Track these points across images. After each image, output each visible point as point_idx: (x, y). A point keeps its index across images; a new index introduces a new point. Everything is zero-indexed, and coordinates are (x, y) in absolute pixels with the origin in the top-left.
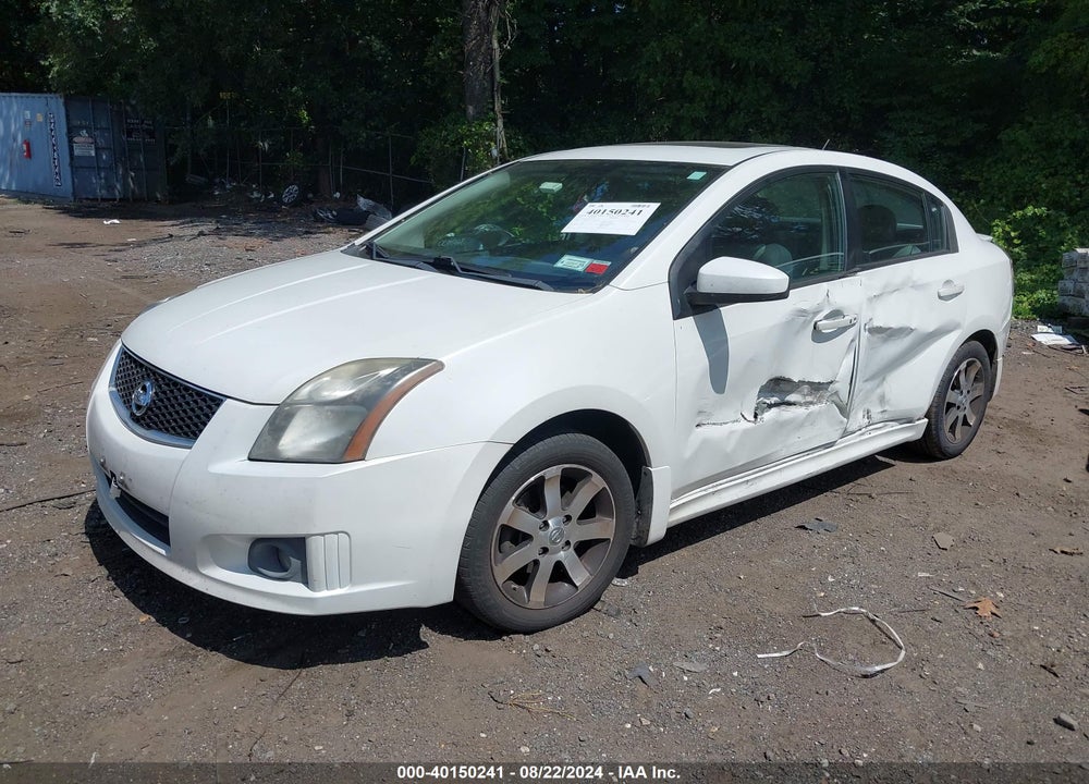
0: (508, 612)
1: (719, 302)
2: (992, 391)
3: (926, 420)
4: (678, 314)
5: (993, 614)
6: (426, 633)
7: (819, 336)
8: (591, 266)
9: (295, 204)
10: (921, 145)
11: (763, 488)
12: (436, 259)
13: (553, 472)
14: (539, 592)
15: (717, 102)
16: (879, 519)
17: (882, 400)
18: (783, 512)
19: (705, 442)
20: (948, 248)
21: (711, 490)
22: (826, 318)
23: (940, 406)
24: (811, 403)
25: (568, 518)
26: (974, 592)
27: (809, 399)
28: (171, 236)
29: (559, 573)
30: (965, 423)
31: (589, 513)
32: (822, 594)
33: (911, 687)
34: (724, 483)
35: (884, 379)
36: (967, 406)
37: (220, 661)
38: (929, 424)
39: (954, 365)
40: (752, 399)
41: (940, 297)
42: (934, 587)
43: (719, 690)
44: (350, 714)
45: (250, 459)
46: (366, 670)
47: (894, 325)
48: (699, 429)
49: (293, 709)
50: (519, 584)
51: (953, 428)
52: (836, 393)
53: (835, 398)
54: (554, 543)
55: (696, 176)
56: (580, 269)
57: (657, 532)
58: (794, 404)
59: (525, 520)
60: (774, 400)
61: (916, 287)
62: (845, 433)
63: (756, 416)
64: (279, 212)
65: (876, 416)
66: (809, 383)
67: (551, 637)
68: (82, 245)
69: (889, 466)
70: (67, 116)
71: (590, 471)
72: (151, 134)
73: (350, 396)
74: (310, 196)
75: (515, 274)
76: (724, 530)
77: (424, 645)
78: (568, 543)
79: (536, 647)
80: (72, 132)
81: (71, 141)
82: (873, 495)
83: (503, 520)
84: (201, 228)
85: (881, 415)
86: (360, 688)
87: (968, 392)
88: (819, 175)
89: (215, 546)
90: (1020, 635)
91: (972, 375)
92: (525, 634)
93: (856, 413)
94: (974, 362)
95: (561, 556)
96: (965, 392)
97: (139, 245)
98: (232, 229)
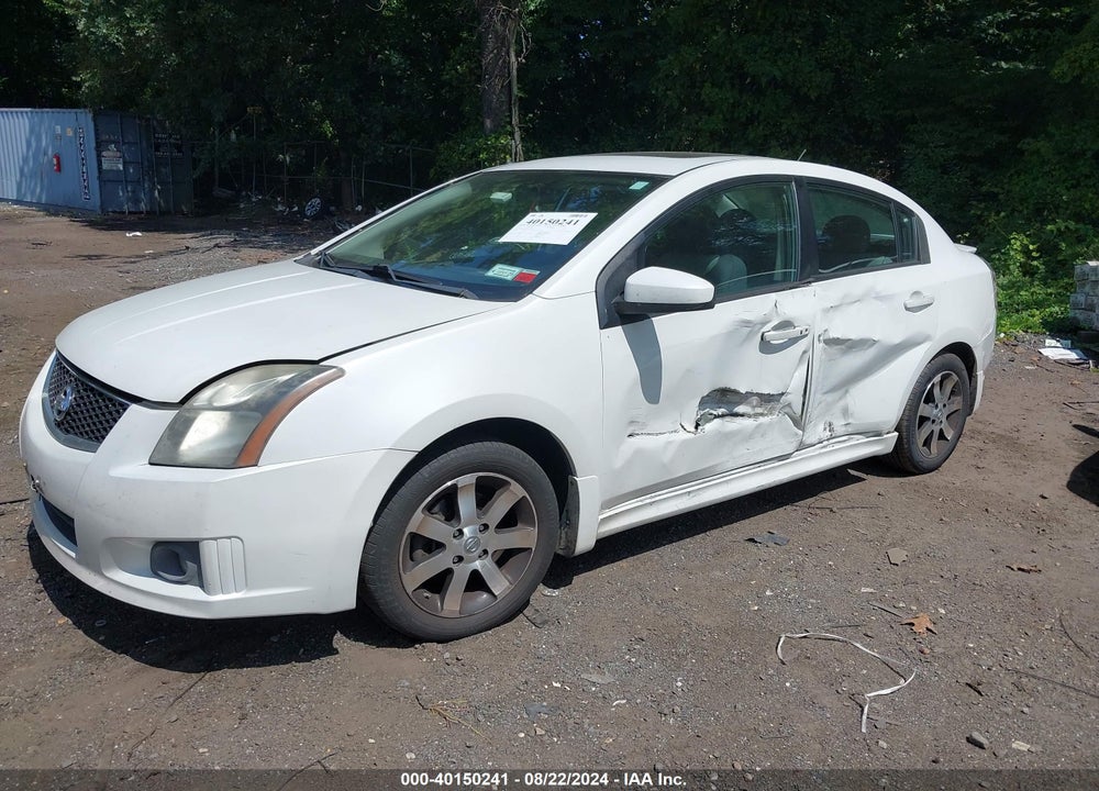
0: (419, 619)
1: (651, 312)
2: (972, 405)
3: (896, 434)
4: (606, 323)
5: (928, 629)
6: (339, 640)
7: (766, 347)
8: (521, 275)
9: (315, 218)
10: (942, 156)
11: (707, 500)
12: (375, 267)
13: (467, 480)
14: (453, 602)
15: (736, 115)
16: (835, 533)
17: (845, 412)
18: (735, 525)
19: (639, 453)
20: (919, 259)
21: (648, 501)
22: (776, 328)
23: (910, 422)
24: (762, 414)
25: (486, 527)
26: (915, 608)
27: (759, 410)
28: (188, 248)
29: (476, 582)
30: (942, 436)
31: (509, 521)
32: (756, 608)
33: (824, 702)
34: (664, 494)
35: (847, 391)
36: (944, 420)
37: (127, 663)
38: (900, 439)
39: (926, 377)
40: (692, 411)
41: (907, 309)
42: (874, 603)
43: (625, 701)
44: (243, 717)
45: (151, 464)
46: (269, 677)
47: (853, 336)
48: (632, 439)
49: (188, 712)
50: (432, 592)
51: (927, 443)
52: (789, 405)
53: (788, 409)
54: (469, 551)
55: (639, 186)
56: (509, 278)
57: (585, 541)
58: (742, 415)
59: (436, 528)
60: (721, 411)
61: (879, 298)
62: (802, 446)
63: (696, 428)
64: (300, 225)
65: (839, 428)
66: (758, 394)
67: (464, 647)
68: (98, 257)
69: (860, 480)
70: (96, 131)
71: (509, 479)
72: (179, 148)
73: (245, 402)
74: (332, 208)
75: (447, 282)
76: (671, 542)
77: (335, 652)
78: (485, 552)
79: (447, 655)
80: (100, 147)
81: (99, 157)
82: (834, 509)
83: (412, 527)
84: (218, 241)
85: (844, 429)
86: (260, 692)
87: (945, 406)
88: (775, 185)
89: (117, 550)
90: (953, 652)
91: (948, 388)
92: (439, 642)
93: (815, 425)
94: (949, 375)
95: (477, 565)
96: (940, 405)
97: (154, 257)
98: (251, 242)
